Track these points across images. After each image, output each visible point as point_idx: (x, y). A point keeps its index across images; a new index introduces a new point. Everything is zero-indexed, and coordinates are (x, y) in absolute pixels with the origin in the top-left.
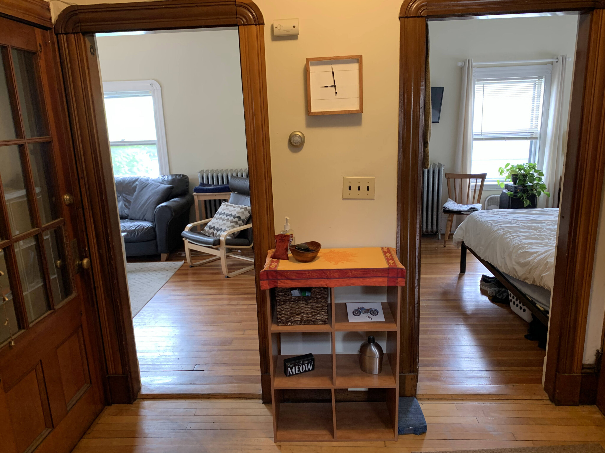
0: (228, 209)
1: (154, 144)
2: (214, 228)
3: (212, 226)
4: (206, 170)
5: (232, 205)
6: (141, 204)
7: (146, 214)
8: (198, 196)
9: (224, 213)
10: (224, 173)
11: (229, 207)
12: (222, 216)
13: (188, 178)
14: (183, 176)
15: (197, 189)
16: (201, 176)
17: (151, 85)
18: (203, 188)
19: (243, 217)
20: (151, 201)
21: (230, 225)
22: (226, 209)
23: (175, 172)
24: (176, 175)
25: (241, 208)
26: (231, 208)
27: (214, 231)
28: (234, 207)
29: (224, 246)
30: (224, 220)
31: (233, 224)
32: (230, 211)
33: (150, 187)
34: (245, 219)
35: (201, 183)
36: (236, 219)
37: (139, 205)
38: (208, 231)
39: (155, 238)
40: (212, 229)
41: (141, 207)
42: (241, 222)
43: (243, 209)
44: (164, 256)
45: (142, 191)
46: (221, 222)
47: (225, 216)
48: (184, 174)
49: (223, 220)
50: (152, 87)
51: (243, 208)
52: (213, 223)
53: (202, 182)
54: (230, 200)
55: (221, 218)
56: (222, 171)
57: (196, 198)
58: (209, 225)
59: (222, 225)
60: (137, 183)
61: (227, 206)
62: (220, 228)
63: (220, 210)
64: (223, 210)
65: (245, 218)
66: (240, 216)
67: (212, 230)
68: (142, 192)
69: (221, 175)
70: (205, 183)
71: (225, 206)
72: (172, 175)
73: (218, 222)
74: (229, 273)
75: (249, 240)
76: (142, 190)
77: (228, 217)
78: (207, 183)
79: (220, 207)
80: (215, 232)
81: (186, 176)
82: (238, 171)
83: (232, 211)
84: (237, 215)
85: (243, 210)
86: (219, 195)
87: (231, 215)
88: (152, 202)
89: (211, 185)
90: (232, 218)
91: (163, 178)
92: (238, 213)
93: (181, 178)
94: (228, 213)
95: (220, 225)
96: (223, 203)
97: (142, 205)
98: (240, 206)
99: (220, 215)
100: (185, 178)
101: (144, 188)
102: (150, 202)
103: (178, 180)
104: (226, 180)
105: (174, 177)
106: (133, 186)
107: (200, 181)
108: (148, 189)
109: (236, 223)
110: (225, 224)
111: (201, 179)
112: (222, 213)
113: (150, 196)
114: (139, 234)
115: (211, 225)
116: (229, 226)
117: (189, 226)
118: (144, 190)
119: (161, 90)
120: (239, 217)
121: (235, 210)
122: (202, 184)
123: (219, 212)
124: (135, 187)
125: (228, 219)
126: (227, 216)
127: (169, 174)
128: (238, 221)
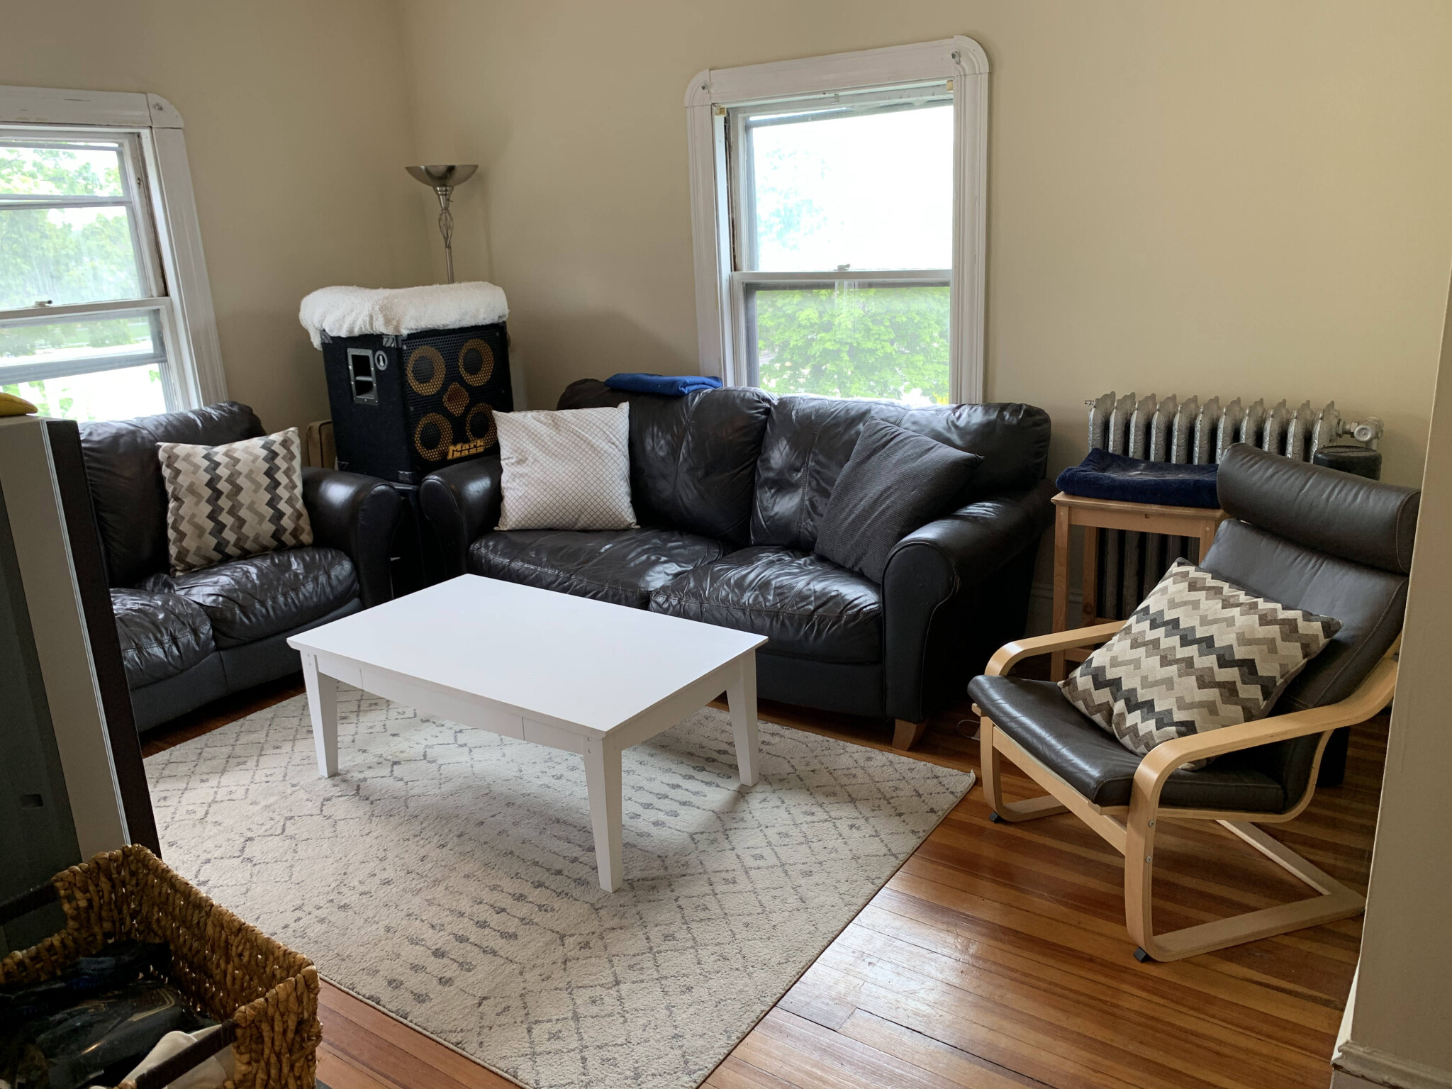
0: (1195, 605)
1: (945, 284)
2: (1115, 684)
3: (1111, 674)
4: (1126, 397)
5: (1218, 591)
6: (858, 511)
7: (865, 554)
8: (1071, 507)
9: (1175, 622)
10: (1200, 417)
11: (1201, 595)
12: (1160, 632)
13: (1047, 420)
14: (1031, 412)
15: (1072, 476)
16: (1099, 421)
17: (953, 56)
18: (1097, 479)
19: (1266, 669)
20: (888, 508)
21: (1197, 699)
22: (1185, 603)
23: (1003, 395)
24: (1003, 407)
25: (1265, 620)
26: (1212, 607)
27: (1116, 700)
28: (1227, 604)
29: (1149, 808)
30: (1170, 663)
31: (1212, 694)
32: (1205, 621)
33: (896, 451)
34: (1280, 681)
35: (1095, 451)
36: (1232, 674)
37: (851, 512)
38: (1087, 691)
39: (879, 656)
40: (1107, 690)
41: (853, 521)
42: (1252, 692)
43: (1277, 627)
44: (906, 730)
45: (868, 463)
46: (1151, 664)
47: (1175, 640)
48: (1035, 403)
49: (1165, 662)
50: (959, 63)
51: (1274, 621)
52: (1115, 663)
53: (1099, 446)
54: (1210, 556)
55: (1155, 643)
56: (1192, 406)
57: (1062, 516)
58: (1094, 664)
59: (1156, 684)
60: (861, 427)
61: (1193, 587)
62: (1142, 696)
63: (1154, 601)
64: (1173, 604)
65: (1278, 676)
66: (1253, 661)
67: (1103, 696)
68: (866, 467)
69: (1185, 423)
70: (1111, 449)
71: (1185, 585)
72: (987, 407)
73: (1136, 663)
74: (1156, 933)
75: (1284, 789)
76: (869, 457)
77: (1192, 651)
78: (1119, 452)
79: (1160, 586)
80: (1119, 707)
81: (1039, 412)
82: (1264, 411)
83: (1215, 621)
84: (1240, 653)
85: (1274, 631)
86: (1163, 515)
87: (1208, 642)
88: (890, 512)
89: (1133, 464)
90: (1211, 661)
91: (953, 418)
92: (1243, 640)
93: (1020, 421)
94: (1193, 629)
95: (1146, 683)
96: (1174, 568)
97: (858, 516)
98: (1262, 604)
99: (1154, 625)
100: (1037, 424)
101: (875, 452)
102: (883, 511)
103: (1009, 427)
104: (1206, 446)
105: (993, 416)
106: (846, 437)
107: (1091, 440)
108: (888, 456)
109: (1229, 690)
110: (1168, 683)
111: (1099, 431)
112: (1167, 618)
113: (888, 488)
114: (824, 634)
115: (1102, 669)
116: (1188, 700)
117: (1013, 649)
118: (874, 458)
119: (991, 74)
120: (1248, 667)
121: (1230, 622)
122: (1101, 457)
123: (1152, 611)
124: (852, 443)
125: (1189, 662)
126: (1185, 642)
127: (979, 398)
128: (1239, 685)
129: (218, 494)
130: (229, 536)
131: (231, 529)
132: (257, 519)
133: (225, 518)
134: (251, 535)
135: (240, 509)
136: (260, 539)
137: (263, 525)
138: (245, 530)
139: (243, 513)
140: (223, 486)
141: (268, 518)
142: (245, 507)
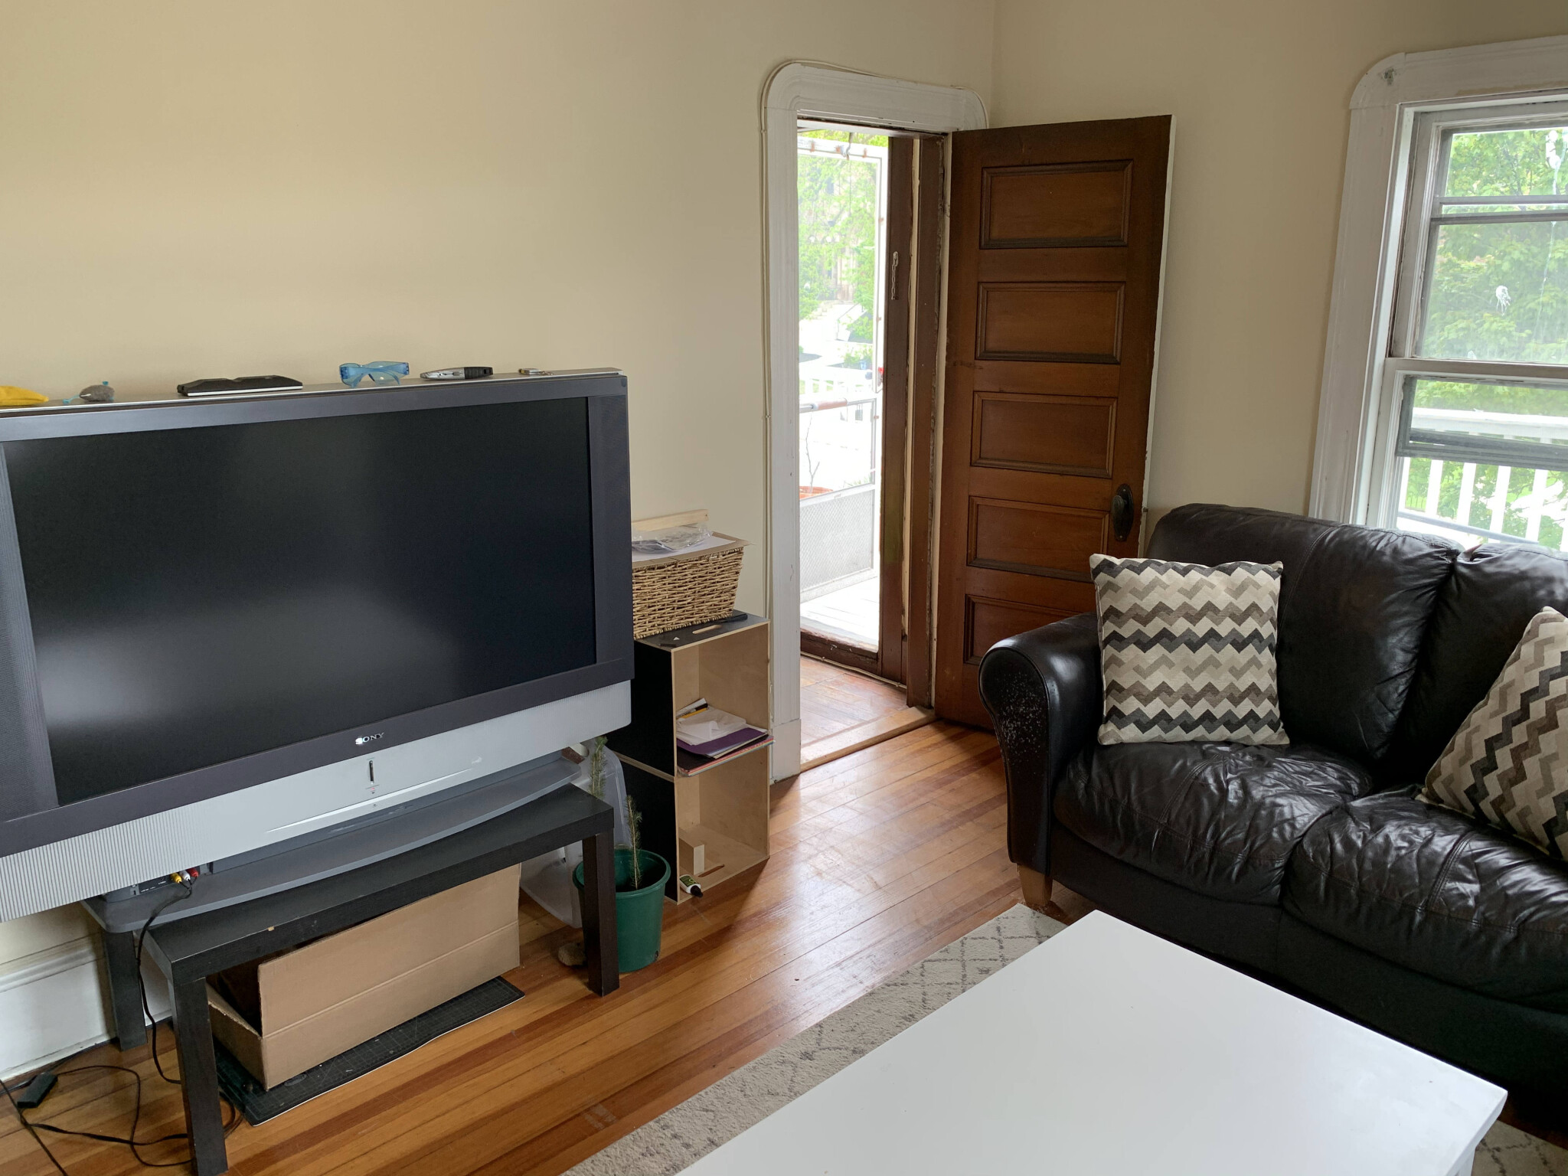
129: (1524, 713)
130: (1493, 784)
131: (1500, 778)
132: (1541, 785)
133: (1504, 758)
134: (1520, 804)
135: (1531, 755)
136: (1529, 819)
137: (1542, 800)
138: (1517, 790)
139: (1531, 765)
140: (1538, 709)
141: (1555, 793)
142: (1539, 756)
